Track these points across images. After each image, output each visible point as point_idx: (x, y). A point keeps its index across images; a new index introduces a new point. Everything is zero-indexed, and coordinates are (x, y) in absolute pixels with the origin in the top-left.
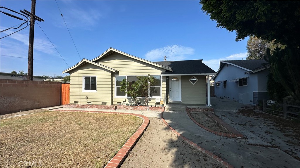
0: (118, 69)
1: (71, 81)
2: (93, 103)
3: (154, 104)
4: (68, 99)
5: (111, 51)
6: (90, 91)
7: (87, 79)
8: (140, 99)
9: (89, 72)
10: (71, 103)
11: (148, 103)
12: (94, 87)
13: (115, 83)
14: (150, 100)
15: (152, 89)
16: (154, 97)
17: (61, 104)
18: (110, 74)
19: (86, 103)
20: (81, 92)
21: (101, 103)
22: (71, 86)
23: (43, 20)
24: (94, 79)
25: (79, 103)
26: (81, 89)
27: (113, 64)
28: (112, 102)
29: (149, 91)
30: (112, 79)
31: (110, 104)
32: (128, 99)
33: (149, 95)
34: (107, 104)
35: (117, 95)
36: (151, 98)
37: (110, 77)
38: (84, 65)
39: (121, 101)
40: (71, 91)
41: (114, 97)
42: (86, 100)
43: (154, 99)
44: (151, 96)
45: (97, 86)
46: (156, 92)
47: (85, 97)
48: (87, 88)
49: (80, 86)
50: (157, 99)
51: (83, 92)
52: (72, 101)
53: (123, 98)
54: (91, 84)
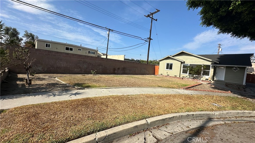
0: (184, 61)
1: (160, 65)
2: (170, 75)
3: (205, 80)
4: (158, 72)
5: (182, 52)
6: (169, 70)
7: (168, 64)
8: (196, 76)
9: (169, 61)
10: (159, 74)
11: (201, 78)
13: (182, 67)
14: (202, 77)
15: (204, 72)
16: (204, 76)
18: (180, 63)
19: (167, 75)
21: (174, 76)
22: (160, 67)
23: (152, 39)
24: (171, 65)
25: (163, 75)
28: (180, 76)
29: (202, 72)
30: (181, 65)
32: (188, 75)
33: (201, 74)
34: (177, 76)
35: (183, 73)
36: (203, 76)
38: (168, 58)
39: (185, 76)
40: (160, 69)
41: (181, 74)
42: (167, 74)
43: (205, 77)
44: (203, 75)
45: (172, 68)
46: (207, 74)
47: (166, 72)
48: (167, 68)
49: (164, 67)
50: (207, 77)
51: (165, 70)
52: (160, 73)
53: (186, 75)
54: (170, 67)
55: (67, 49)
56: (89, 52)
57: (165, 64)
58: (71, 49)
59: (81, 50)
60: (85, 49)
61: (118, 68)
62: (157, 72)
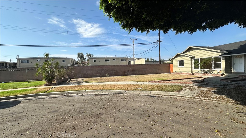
0: (194, 56)
1: (173, 63)
2: (183, 72)
3: (217, 73)
5: (189, 47)
6: (181, 67)
7: (180, 61)
8: (207, 70)
9: (180, 58)
11: (213, 72)
12: (183, 65)
13: (193, 62)
14: (214, 71)
15: (215, 64)
16: (216, 69)
17: (170, 73)
18: (190, 58)
19: (180, 72)
20: (177, 67)
21: (186, 72)
22: (173, 65)
24: (183, 61)
25: (177, 72)
26: (177, 66)
27: (191, 53)
29: (213, 65)
31: (191, 72)
32: (200, 70)
33: (213, 68)
34: (189, 72)
35: (195, 68)
36: (214, 69)
37: (190, 60)
38: (178, 56)
40: (173, 67)
41: (193, 69)
42: (179, 71)
44: (215, 68)
46: (218, 66)
48: (180, 65)
49: (177, 65)
50: (218, 70)
51: (178, 68)
52: (174, 71)
53: (198, 70)
54: (181, 63)
55: (106, 61)
56: (121, 60)
57: (177, 61)
58: (109, 60)
59: (115, 60)
60: (118, 59)
61: (128, 71)
62: (173, 71)
